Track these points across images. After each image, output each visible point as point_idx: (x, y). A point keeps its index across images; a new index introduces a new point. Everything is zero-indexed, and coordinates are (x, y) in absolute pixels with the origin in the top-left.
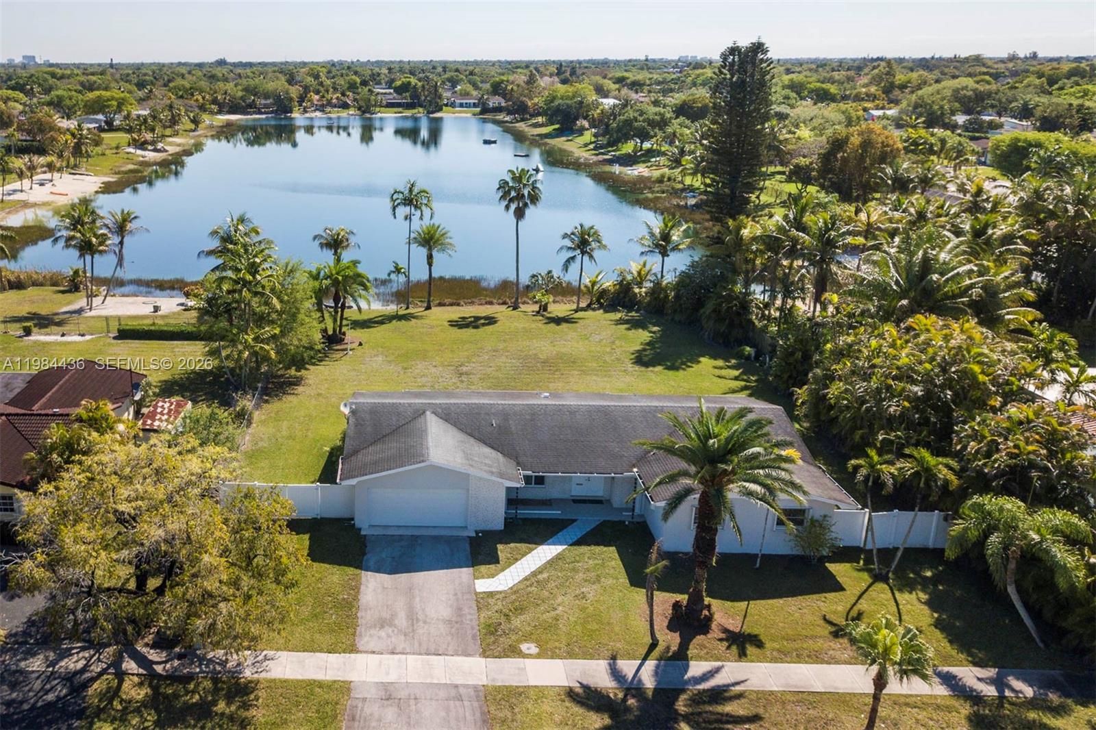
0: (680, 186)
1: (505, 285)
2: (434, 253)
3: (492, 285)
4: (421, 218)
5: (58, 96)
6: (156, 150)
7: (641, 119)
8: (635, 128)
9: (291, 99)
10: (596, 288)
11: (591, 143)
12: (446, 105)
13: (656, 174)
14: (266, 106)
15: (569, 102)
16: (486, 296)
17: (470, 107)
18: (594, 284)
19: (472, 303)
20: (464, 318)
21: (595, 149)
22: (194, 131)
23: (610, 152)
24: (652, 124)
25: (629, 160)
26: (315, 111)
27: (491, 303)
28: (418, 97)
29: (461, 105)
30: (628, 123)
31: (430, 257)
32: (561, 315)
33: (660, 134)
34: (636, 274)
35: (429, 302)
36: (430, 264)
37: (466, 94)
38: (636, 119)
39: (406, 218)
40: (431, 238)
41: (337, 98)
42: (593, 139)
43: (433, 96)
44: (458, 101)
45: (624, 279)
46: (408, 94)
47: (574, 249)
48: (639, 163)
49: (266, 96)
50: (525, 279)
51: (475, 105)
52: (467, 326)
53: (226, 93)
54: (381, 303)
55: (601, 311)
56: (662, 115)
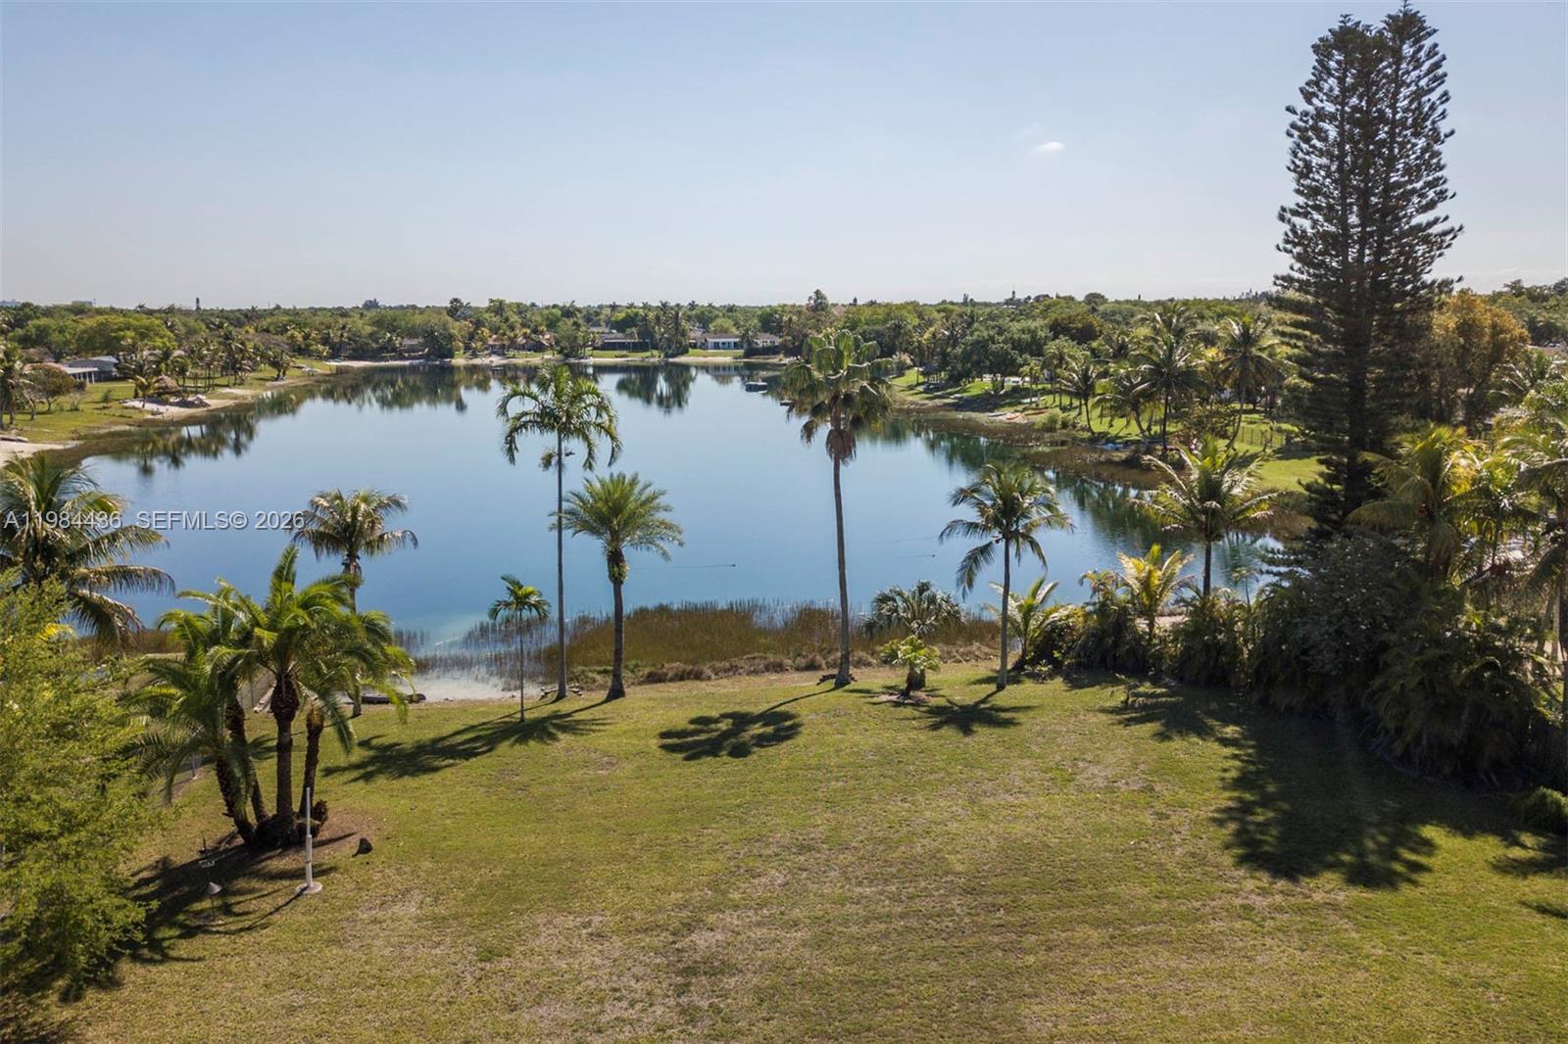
0: (1087, 435)
1: (809, 620)
2: (626, 550)
3: (779, 621)
4: (589, 465)
5: (38, 328)
6: (184, 404)
7: (1001, 339)
8: (993, 354)
9: (451, 338)
10: (1033, 623)
11: (918, 384)
12: (694, 346)
13: (1040, 419)
14: (412, 349)
15: (878, 327)
16: (767, 649)
17: (729, 348)
18: (1028, 611)
19: (733, 670)
20: (704, 721)
21: (926, 391)
22: (276, 379)
23: (951, 394)
24: (1018, 345)
25: (989, 402)
26: (490, 355)
27: (779, 668)
28: (651, 335)
29: (716, 346)
30: (982, 345)
31: (615, 559)
32: (965, 697)
33: (1034, 363)
34: (1136, 586)
35: (617, 676)
36: (617, 580)
37: (724, 332)
38: (992, 339)
39: (547, 461)
40: (616, 509)
41: (525, 336)
42: (922, 379)
43: (673, 332)
44: (711, 341)
45: (1109, 596)
46: (634, 330)
47: (985, 528)
48: (1003, 406)
49: (411, 333)
50: (862, 609)
51: (736, 346)
52: (712, 748)
53: (344, 327)
54: (500, 682)
55: (1059, 680)
56: (1033, 332)
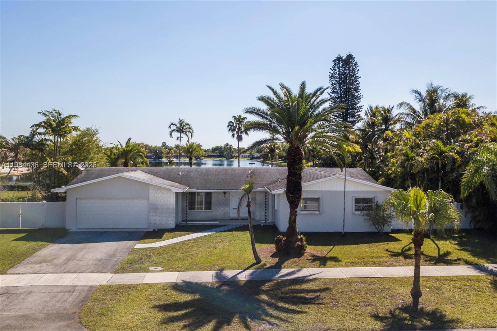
14: (150, 157)
26: (173, 158)
28: (223, 153)
29: (242, 157)
39: (178, 139)
43: (229, 152)
46: (217, 151)
51: (248, 156)
